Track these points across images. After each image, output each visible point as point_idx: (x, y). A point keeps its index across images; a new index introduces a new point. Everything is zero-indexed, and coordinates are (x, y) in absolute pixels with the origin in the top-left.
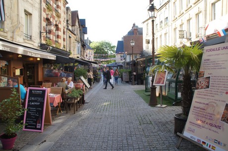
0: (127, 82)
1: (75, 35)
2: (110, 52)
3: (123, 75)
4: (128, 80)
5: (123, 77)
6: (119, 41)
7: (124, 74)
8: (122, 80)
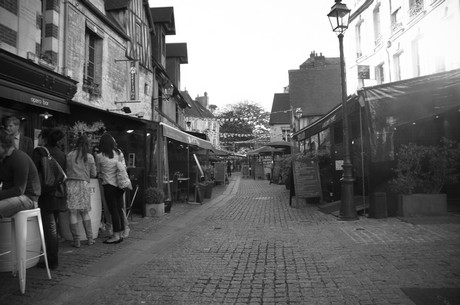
0: (312, 202)
1: (126, 39)
2: (257, 127)
3: (296, 174)
4: (317, 194)
5: (297, 180)
6: (276, 95)
7: (298, 168)
8: (292, 194)
